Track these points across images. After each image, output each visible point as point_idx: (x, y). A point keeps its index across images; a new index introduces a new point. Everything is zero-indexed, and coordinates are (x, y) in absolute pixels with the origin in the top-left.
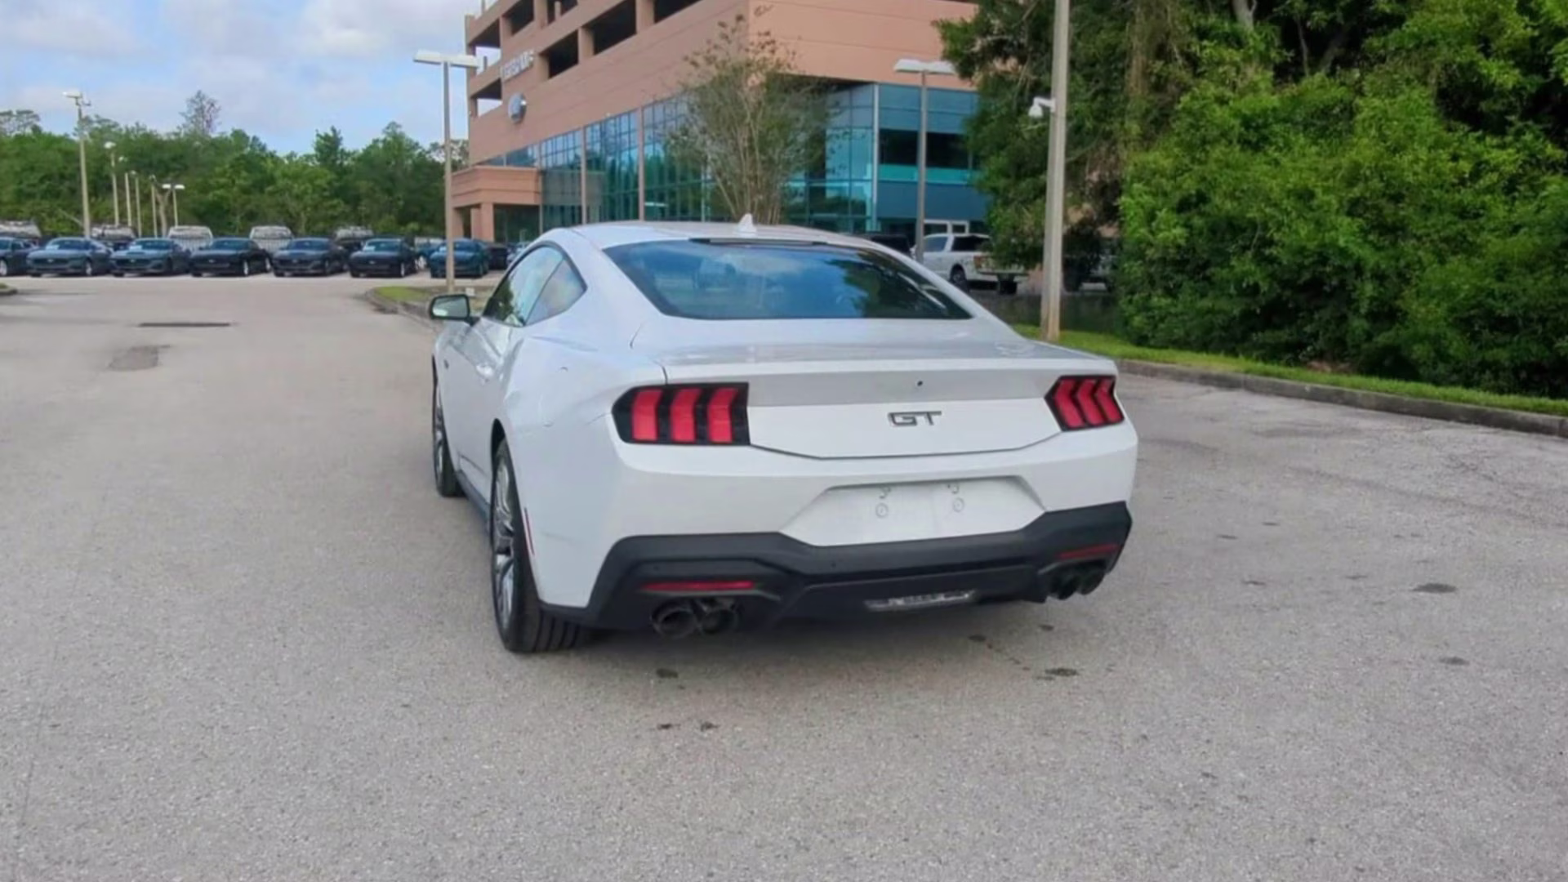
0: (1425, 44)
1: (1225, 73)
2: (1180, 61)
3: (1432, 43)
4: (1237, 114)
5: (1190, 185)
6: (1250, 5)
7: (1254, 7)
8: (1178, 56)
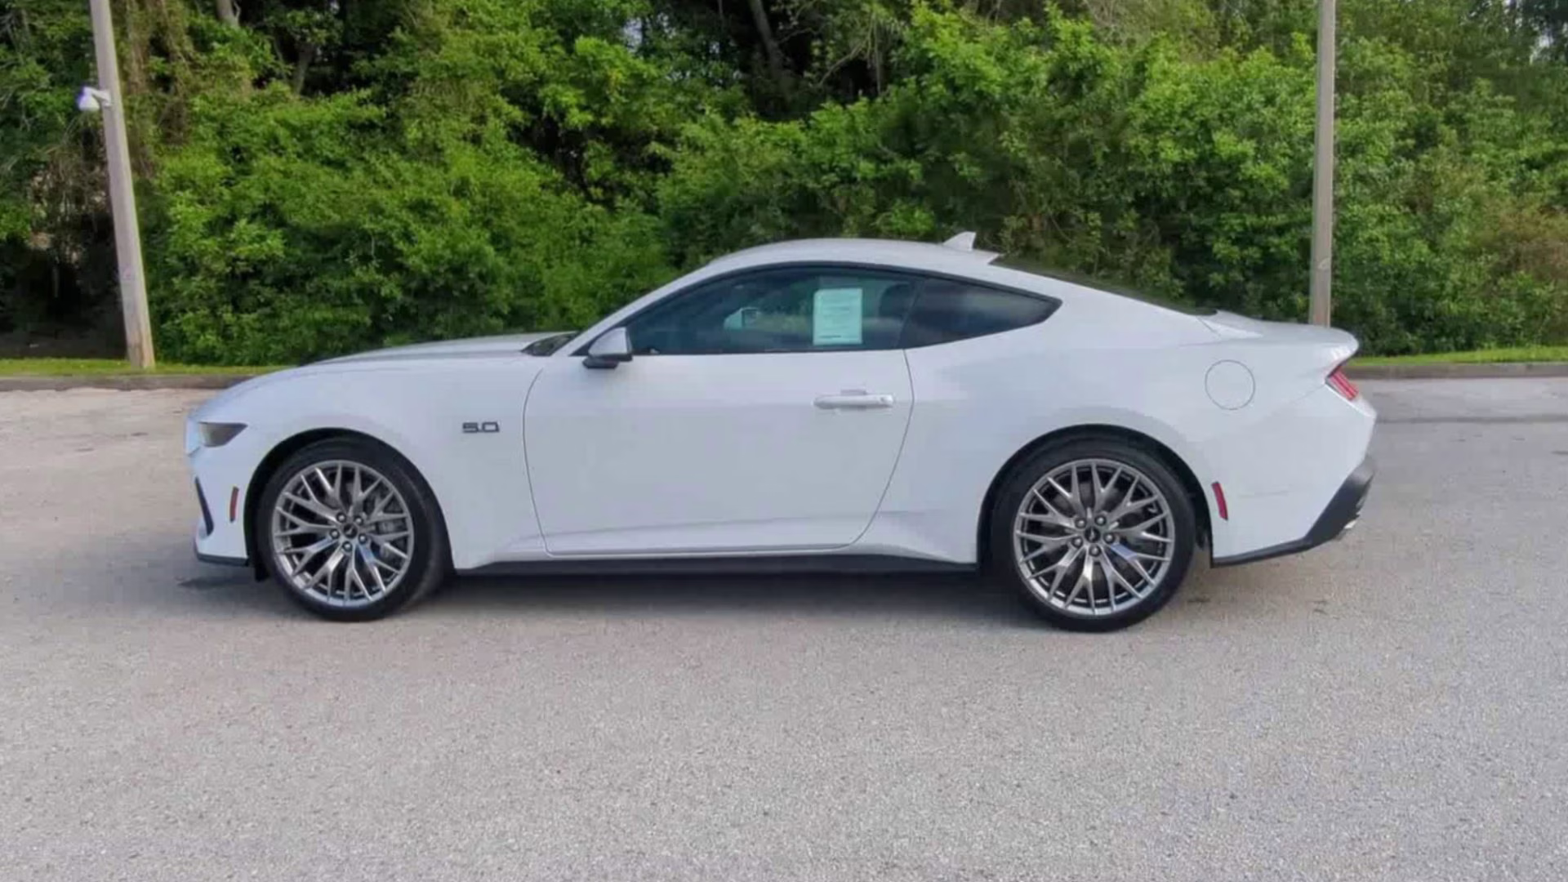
0: (456, 76)
1: (240, 79)
2: (184, 61)
3: (463, 76)
4: (284, 123)
5: (258, 196)
6: (234, 9)
7: (238, 14)
8: (180, 54)
